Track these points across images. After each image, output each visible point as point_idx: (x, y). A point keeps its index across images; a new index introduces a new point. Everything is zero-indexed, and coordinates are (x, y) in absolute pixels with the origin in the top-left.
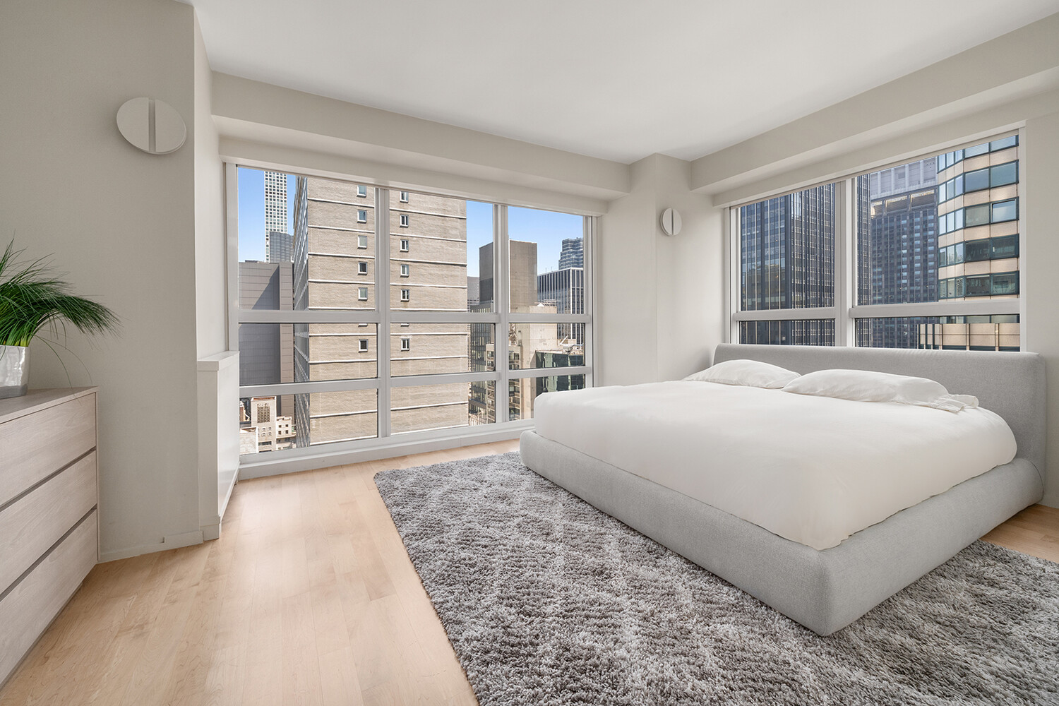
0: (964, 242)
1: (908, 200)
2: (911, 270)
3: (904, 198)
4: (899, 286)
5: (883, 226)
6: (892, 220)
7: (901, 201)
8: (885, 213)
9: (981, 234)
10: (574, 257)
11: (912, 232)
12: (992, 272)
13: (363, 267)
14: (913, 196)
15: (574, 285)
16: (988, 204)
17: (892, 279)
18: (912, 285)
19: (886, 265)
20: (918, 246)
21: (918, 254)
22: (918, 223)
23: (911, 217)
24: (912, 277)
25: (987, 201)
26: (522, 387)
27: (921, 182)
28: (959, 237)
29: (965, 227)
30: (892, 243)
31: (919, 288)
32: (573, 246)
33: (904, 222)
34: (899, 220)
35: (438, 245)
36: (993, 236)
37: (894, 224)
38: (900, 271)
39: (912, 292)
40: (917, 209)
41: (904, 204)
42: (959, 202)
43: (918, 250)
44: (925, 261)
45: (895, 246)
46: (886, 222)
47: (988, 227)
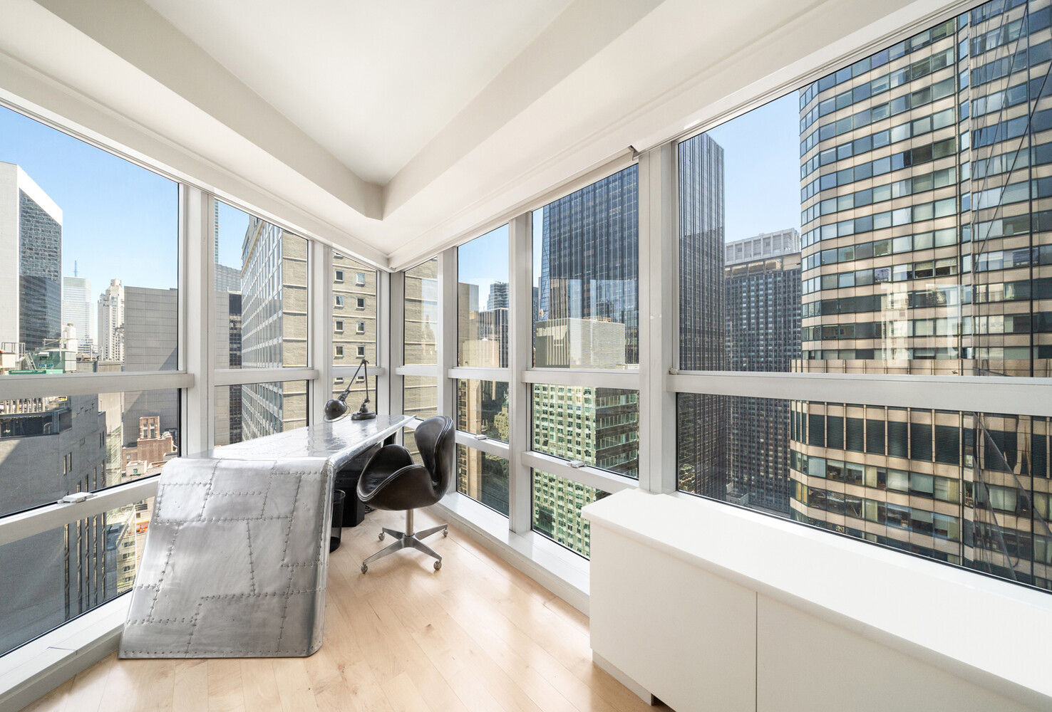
0: (822, 301)
1: (747, 267)
2: (749, 319)
3: (744, 266)
4: (741, 330)
5: (731, 286)
6: (737, 282)
7: (742, 268)
8: (732, 277)
9: (832, 295)
10: (501, 299)
11: (749, 292)
12: (840, 322)
13: (361, 303)
14: (750, 265)
15: (503, 322)
16: (837, 274)
17: (737, 324)
18: (749, 330)
19: (733, 314)
20: (753, 302)
21: (753, 307)
22: (753, 285)
23: (749, 281)
24: (749, 324)
25: (836, 272)
26: (469, 410)
27: (752, 255)
28: (818, 297)
29: (822, 289)
30: (737, 298)
31: (753, 332)
32: (500, 290)
33: (744, 284)
34: (741, 282)
35: (413, 282)
36: (840, 297)
37: (738, 285)
38: (741, 319)
39: (749, 335)
40: (752, 275)
41: (744, 271)
42: (817, 272)
43: (753, 304)
44: (758, 313)
45: (738, 301)
46: (733, 283)
47: (836, 290)
